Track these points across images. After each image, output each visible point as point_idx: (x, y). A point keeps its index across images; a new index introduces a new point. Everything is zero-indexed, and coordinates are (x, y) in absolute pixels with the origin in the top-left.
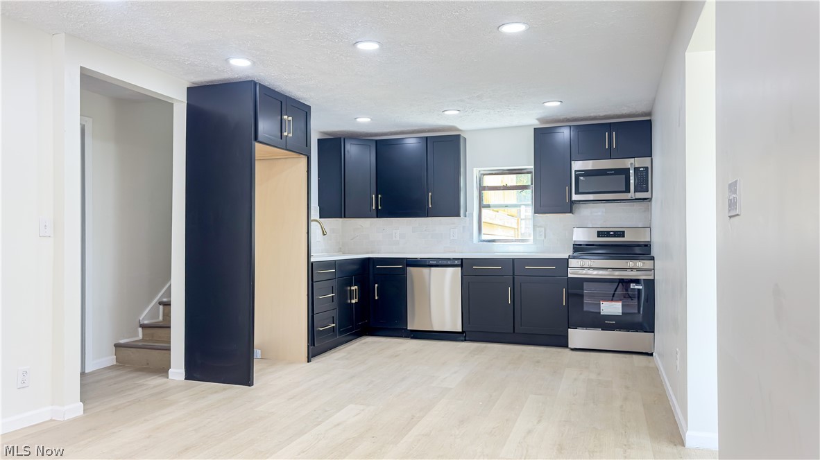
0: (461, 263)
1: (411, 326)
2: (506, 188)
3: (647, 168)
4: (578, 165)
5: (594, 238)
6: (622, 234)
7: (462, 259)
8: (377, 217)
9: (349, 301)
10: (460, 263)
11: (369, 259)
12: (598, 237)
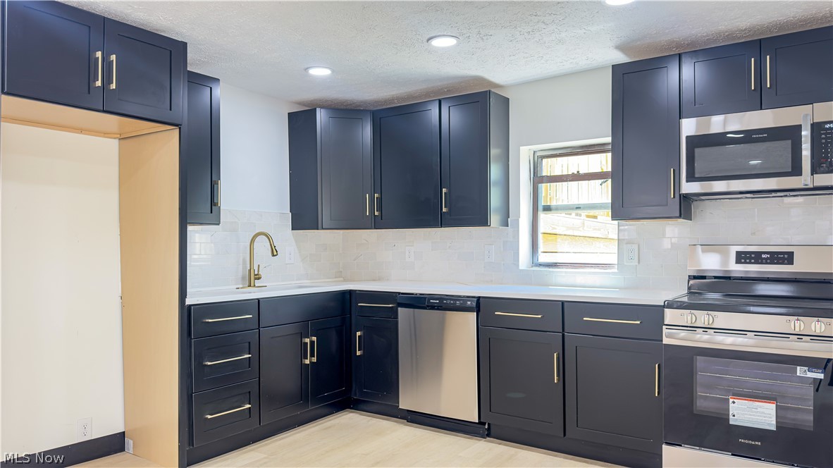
0: (479, 305)
1: (405, 403)
2: (577, 177)
5: (730, 266)
6: (787, 258)
7: (478, 298)
9: (299, 359)
10: (474, 304)
11: (350, 292)
12: (737, 263)
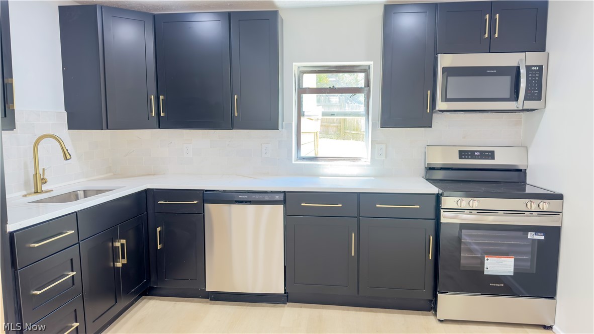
1: (211, 286)
2: (332, 90)
3: (541, 67)
4: (446, 60)
5: (455, 160)
6: (491, 155)
7: (284, 192)
8: (159, 127)
9: (112, 264)
10: (282, 198)
11: (147, 194)
12: (459, 158)
